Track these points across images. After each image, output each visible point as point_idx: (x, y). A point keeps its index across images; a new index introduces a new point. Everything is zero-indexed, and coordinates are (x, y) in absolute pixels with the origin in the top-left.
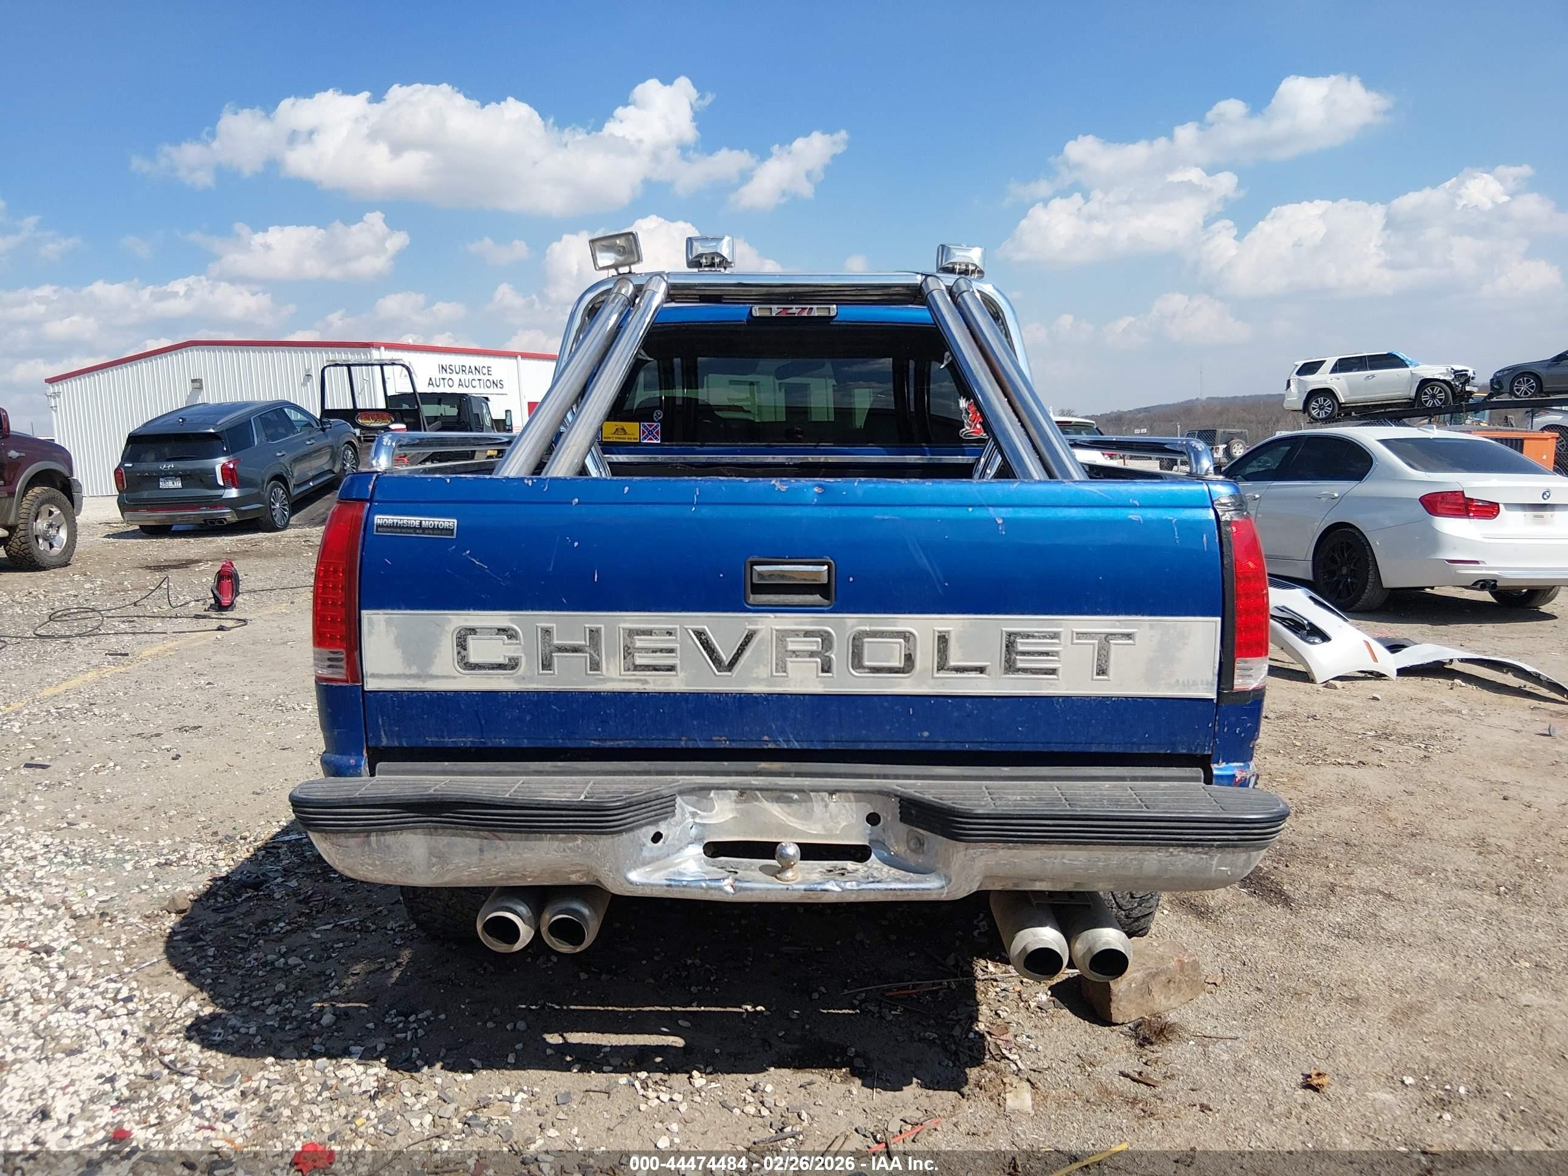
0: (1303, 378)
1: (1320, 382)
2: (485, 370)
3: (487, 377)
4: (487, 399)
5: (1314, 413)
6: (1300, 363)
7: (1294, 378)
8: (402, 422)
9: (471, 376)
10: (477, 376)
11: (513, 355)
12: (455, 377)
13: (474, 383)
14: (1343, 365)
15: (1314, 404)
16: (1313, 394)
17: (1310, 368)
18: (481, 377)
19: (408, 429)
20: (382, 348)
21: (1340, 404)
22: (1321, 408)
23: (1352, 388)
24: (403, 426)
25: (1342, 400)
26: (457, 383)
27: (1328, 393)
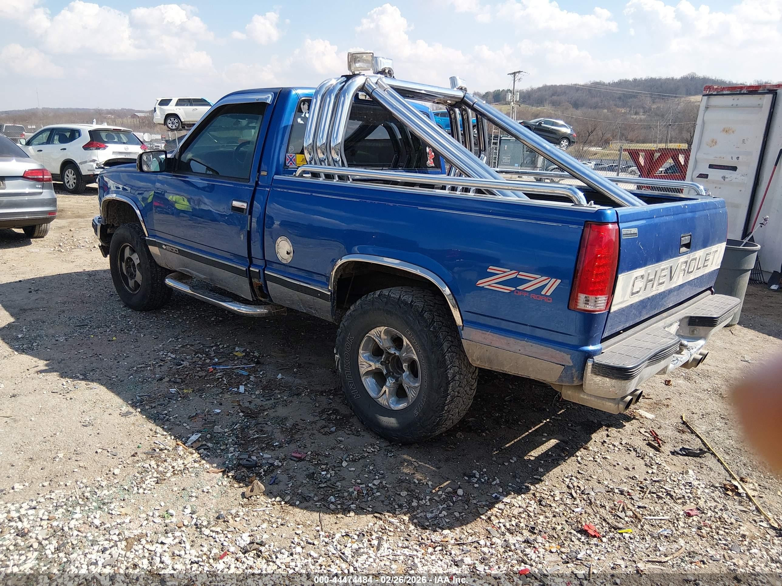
0: (162, 107)
1: (171, 110)
5: (170, 126)
6: (160, 99)
7: (158, 106)
14: (181, 102)
15: (169, 121)
16: (168, 116)
17: (165, 102)
21: (182, 122)
22: (173, 123)
23: (186, 113)
25: (183, 120)
27: (175, 116)
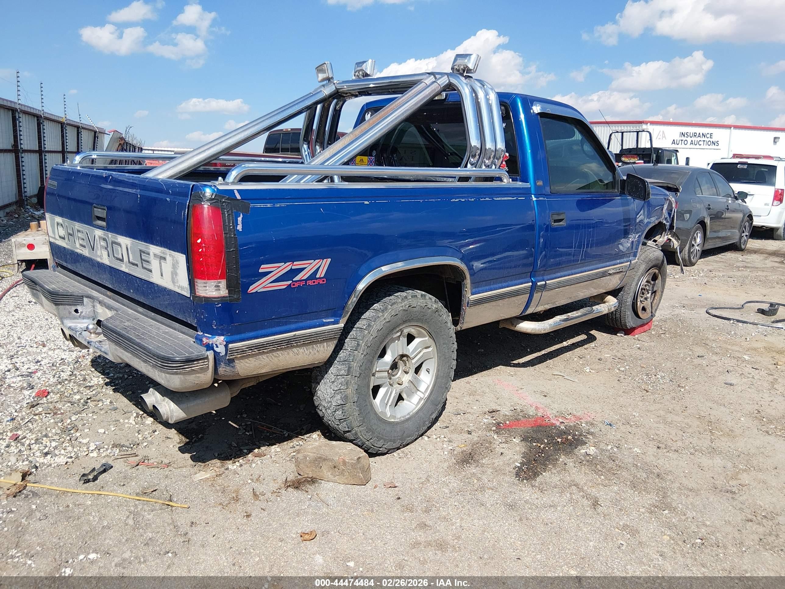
2: (709, 136)
3: (709, 139)
4: (677, 151)
8: (643, 160)
9: (699, 139)
10: (703, 139)
11: (729, 127)
12: (689, 139)
13: (700, 143)
18: (706, 139)
19: (644, 163)
20: (649, 124)
24: (643, 162)
26: (689, 142)
